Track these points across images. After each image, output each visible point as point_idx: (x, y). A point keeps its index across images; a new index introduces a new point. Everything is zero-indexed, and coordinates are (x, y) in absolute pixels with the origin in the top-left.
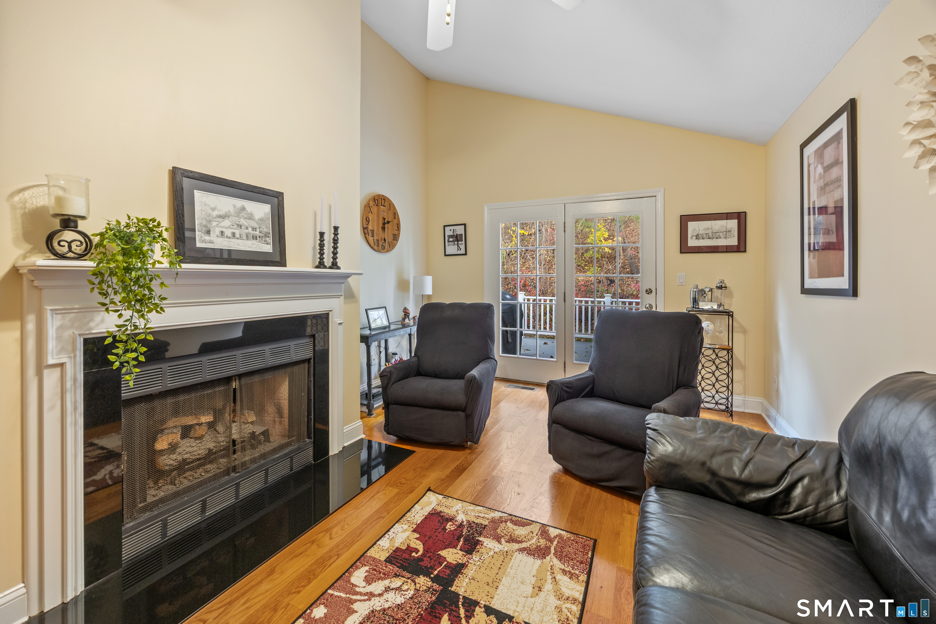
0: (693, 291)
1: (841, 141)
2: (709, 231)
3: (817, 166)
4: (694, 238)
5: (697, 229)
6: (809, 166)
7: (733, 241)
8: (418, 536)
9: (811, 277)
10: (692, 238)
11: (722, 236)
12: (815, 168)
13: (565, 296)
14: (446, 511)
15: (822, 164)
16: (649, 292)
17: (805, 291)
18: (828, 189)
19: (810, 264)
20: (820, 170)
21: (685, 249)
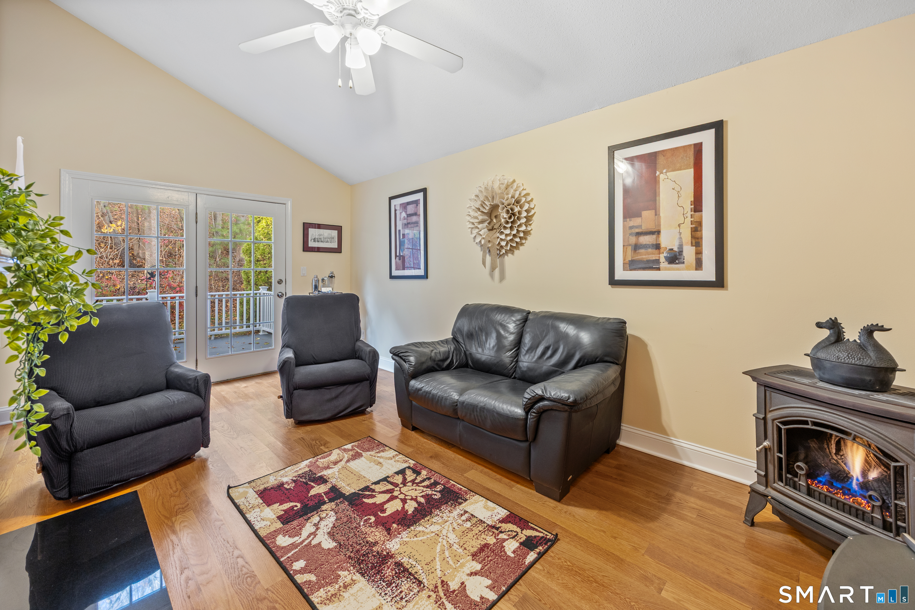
0: (315, 280)
1: (419, 205)
2: (322, 237)
3: (402, 212)
4: (313, 240)
5: (314, 234)
6: (396, 210)
7: (335, 245)
8: (279, 504)
9: (397, 269)
10: (311, 241)
11: (329, 241)
12: (401, 213)
13: (196, 290)
14: (268, 485)
15: (406, 212)
16: (280, 282)
17: (392, 277)
18: (409, 226)
19: (396, 263)
20: (404, 214)
21: (306, 248)
